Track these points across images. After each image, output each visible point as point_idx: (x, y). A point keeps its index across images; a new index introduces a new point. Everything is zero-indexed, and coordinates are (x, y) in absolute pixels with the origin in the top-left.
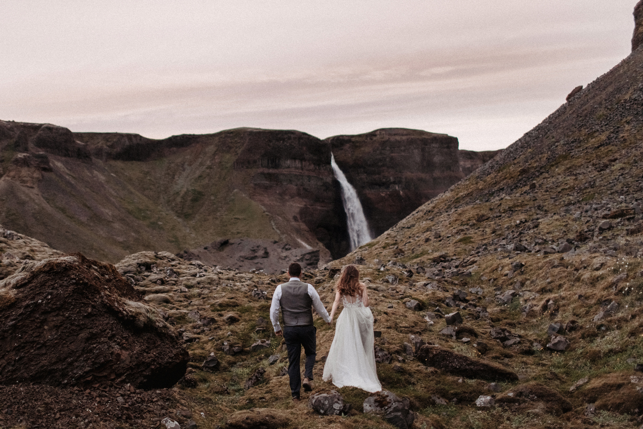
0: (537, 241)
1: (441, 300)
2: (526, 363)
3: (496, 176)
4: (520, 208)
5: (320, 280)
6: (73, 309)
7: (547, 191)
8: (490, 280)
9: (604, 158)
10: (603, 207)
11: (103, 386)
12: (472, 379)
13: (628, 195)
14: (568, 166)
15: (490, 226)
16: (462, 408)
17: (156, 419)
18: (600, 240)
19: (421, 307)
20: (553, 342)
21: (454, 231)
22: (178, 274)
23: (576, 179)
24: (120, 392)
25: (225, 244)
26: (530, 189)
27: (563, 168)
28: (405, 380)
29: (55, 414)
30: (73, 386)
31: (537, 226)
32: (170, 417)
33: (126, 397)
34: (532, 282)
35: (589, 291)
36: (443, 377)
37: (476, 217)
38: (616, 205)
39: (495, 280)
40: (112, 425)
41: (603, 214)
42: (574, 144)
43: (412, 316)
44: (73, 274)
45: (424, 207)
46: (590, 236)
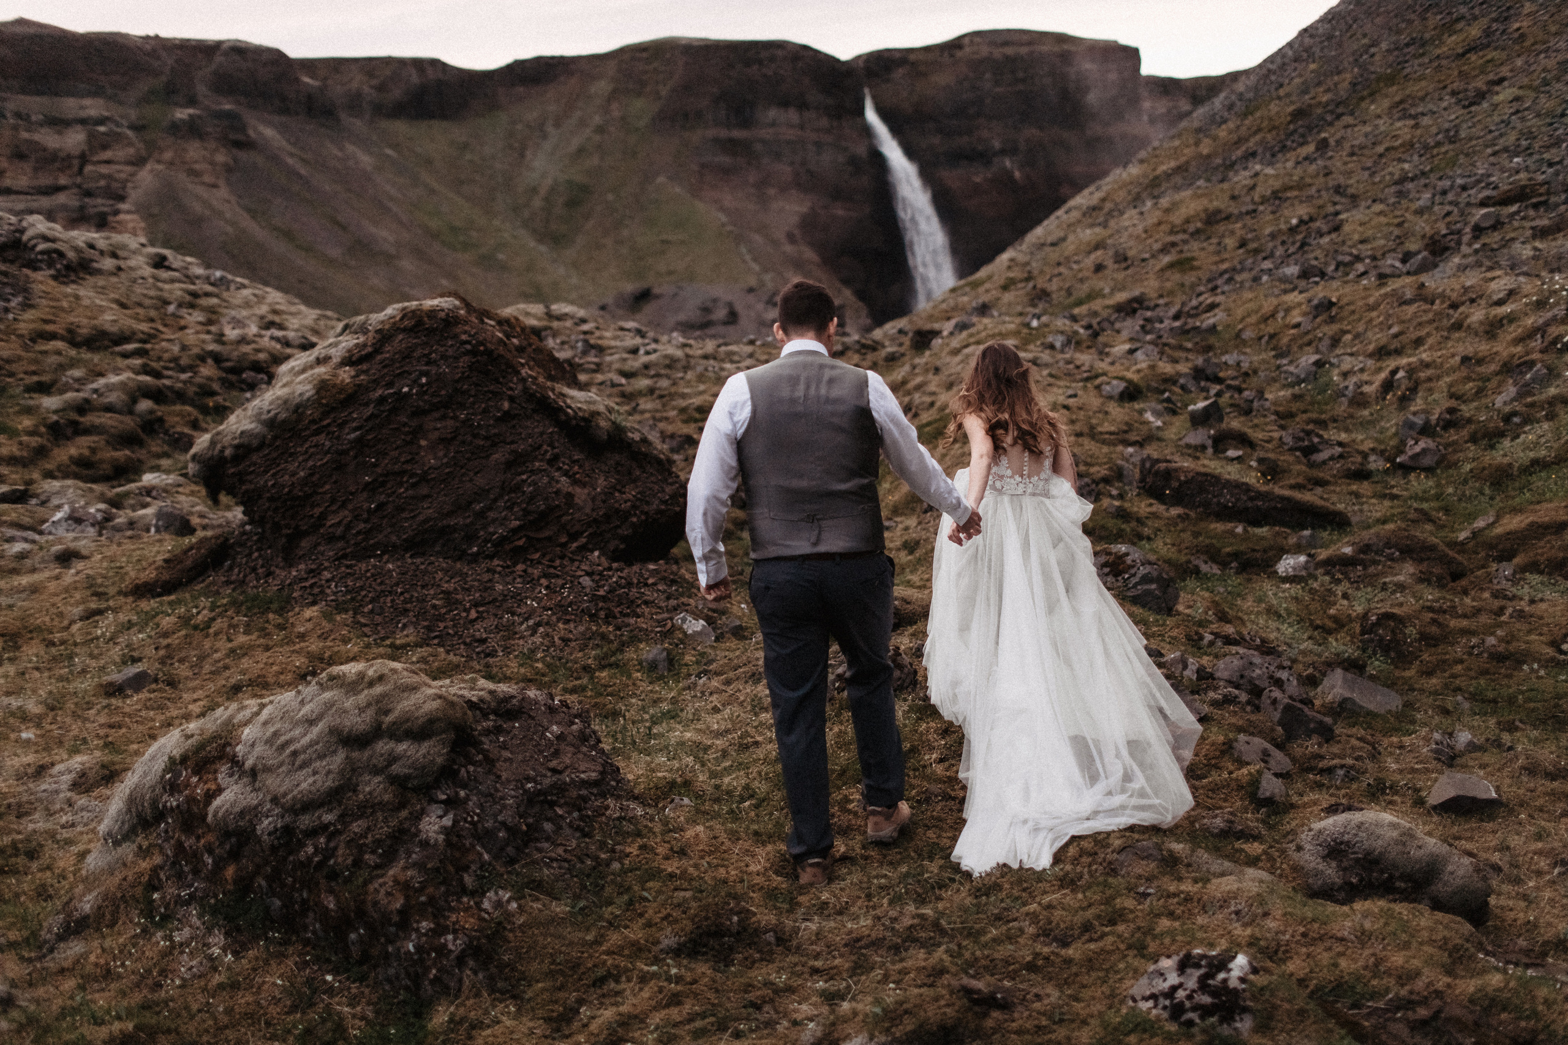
0: (1340, 258)
1: (1170, 380)
2: (1357, 495)
3: (1238, 127)
4: (1296, 193)
5: (893, 353)
6: (474, 403)
7: (1352, 154)
8: (1260, 338)
9: (1476, 76)
10: (1479, 182)
11: (548, 557)
12: (1262, 526)
13: (1531, 155)
14: (1397, 99)
15: (1232, 233)
16: (1249, 580)
17: (666, 615)
18: (1476, 251)
19: (1131, 394)
20: (1410, 453)
21: (1157, 246)
23: (1416, 126)
24: (583, 567)
25: (642, 298)
26: (1317, 149)
27: (1386, 103)
28: (1133, 530)
29: (467, 611)
30: (491, 557)
31: (1337, 229)
32: (687, 612)
33: (597, 577)
34: (1357, 336)
35: (1484, 347)
36: (1203, 525)
37: (1203, 216)
38: (1509, 177)
39: (1272, 336)
40: (581, 628)
41: (1481, 196)
42: (1411, 49)
43: (1118, 413)
44: (465, 332)
45: (1082, 200)
46: (1452, 244)
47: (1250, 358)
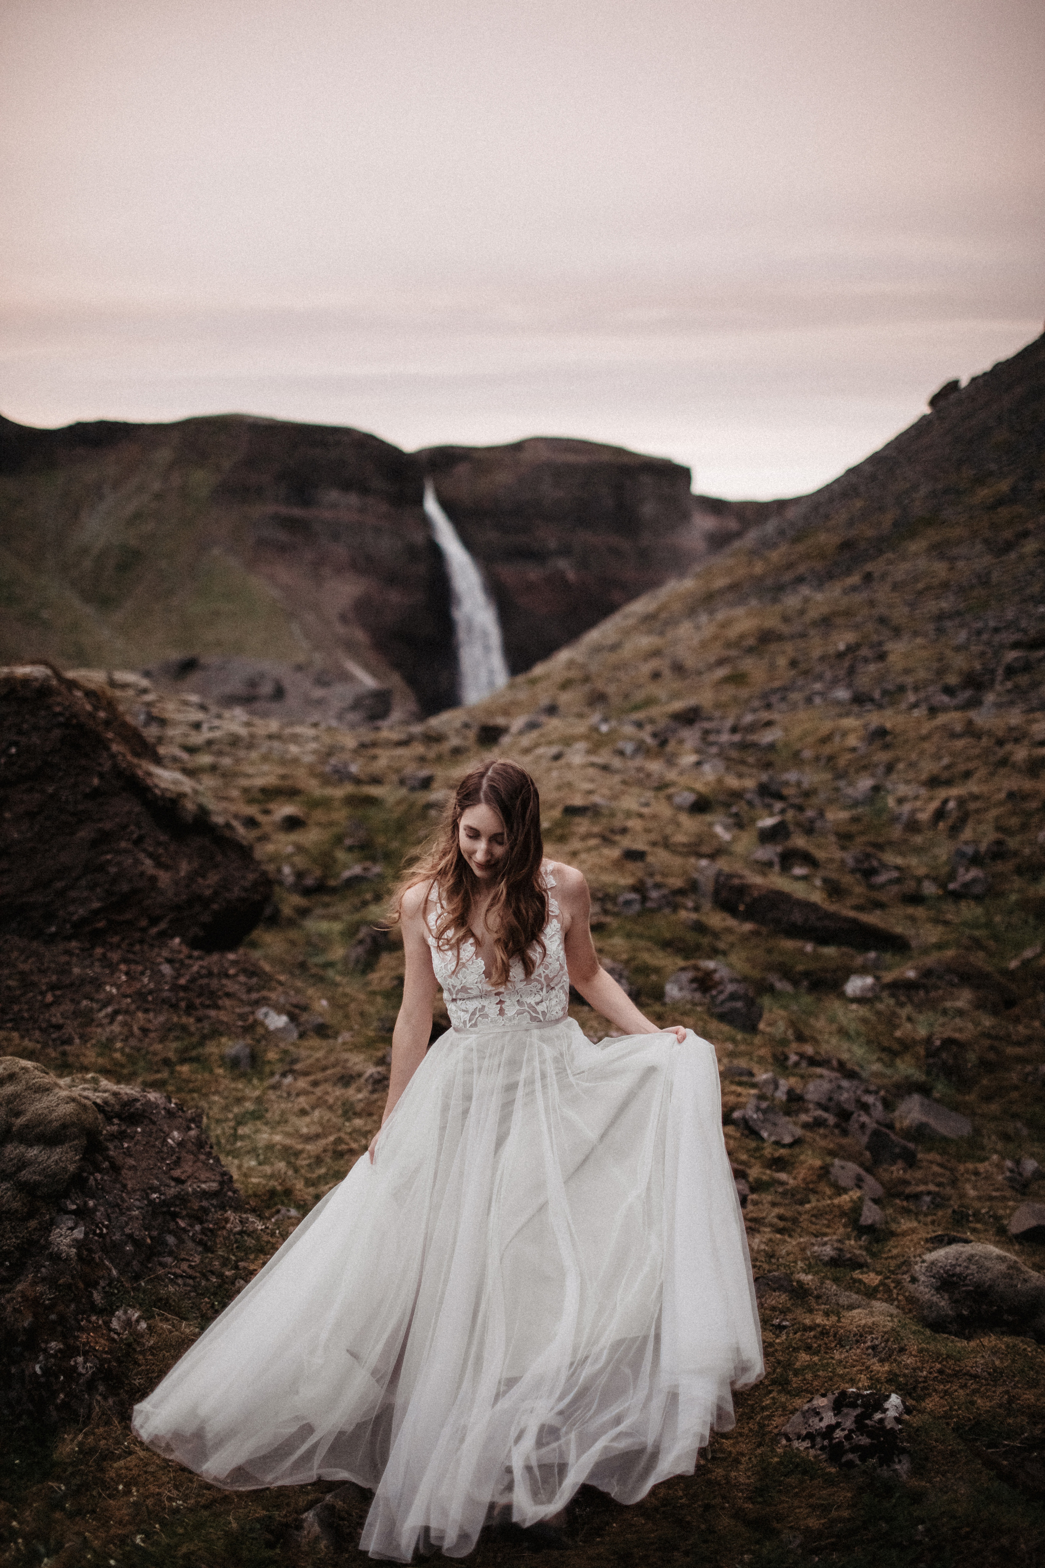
0: (886, 686)
1: (737, 795)
2: (913, 919)
3: (789, 552)
4: (843, 620)
6: (63, 777)
8: (819, 759)
9: (1006, 528)
10: (1010, 625)
11: (127, 941)
12: (830, 946)
14: (935, 540)
15: (785, 653)
16: (820, 999)
17: (247, 1009)
18: (1009, 691)
19: (701, 806)
20: (961, 881)
21: (712, 659)
22: (163, 722)
23: (953, 568)
24: (164, 954)
25: (188, 667)
26: (863, 581)
27: (925, 544)
28: (710, 944)
29: (43, 993)
30: (68, 938)
31: (882, 658)
32: (268, 1005)
33: (177, 965)
34: (911, 764)
35: (1027, 785)
36: (774, 941)
37: (757, 634)
38: (1037, 625)
39: (830, 758)
40: (161, 1019)
41: (1013, 639)
43: (690, 824)
44: (57, 704)
46: (988, 682)
47: (811, 777)
